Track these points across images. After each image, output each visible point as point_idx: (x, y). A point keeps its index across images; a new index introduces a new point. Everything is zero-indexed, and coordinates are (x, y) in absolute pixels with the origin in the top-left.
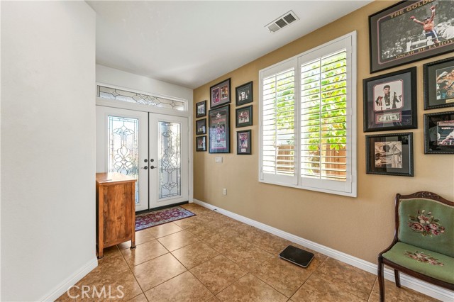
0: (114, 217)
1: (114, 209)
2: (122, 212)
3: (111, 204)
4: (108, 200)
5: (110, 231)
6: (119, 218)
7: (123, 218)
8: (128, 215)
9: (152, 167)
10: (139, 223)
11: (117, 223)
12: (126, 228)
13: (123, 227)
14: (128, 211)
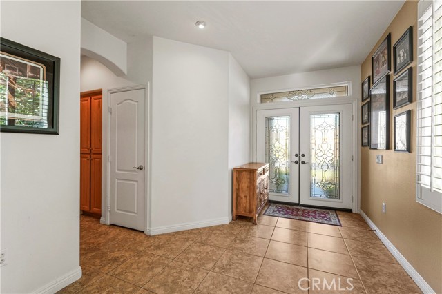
0: (242, 195)
1: (242, 188)
2: (247, 193)
3: (240, 184)
4: (239, 181)
5: (240, 204)
6: (245, 197)
7: (248, 198)
8: (251, 196)
9: (303, 163)
10: (279, 212)
11: (244, 200)
12: (250, 206)
13: (248, 205)
14: (251, 193)
